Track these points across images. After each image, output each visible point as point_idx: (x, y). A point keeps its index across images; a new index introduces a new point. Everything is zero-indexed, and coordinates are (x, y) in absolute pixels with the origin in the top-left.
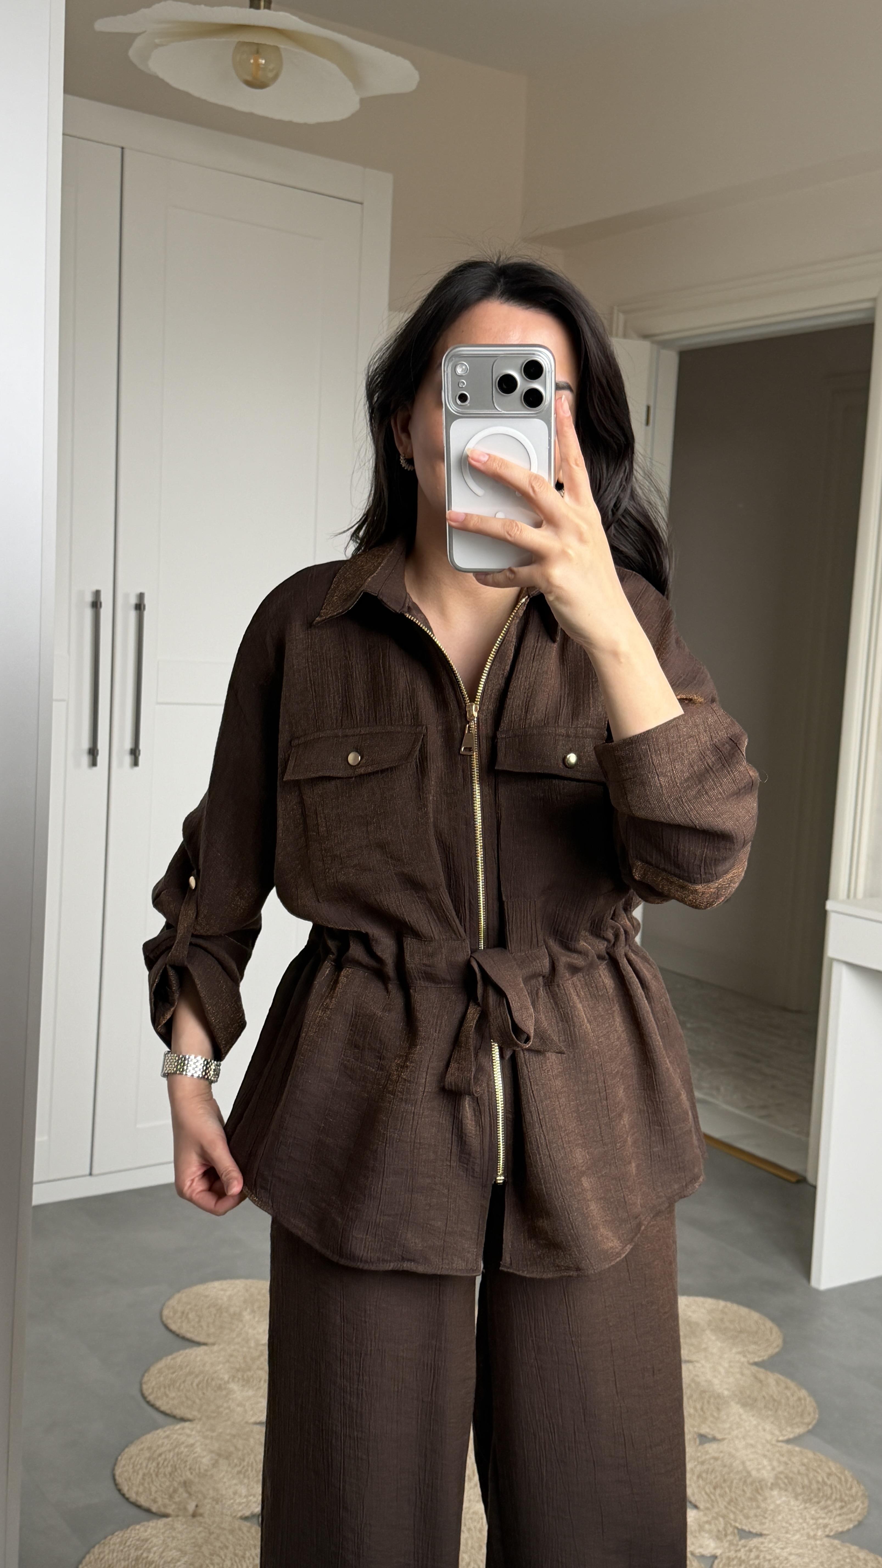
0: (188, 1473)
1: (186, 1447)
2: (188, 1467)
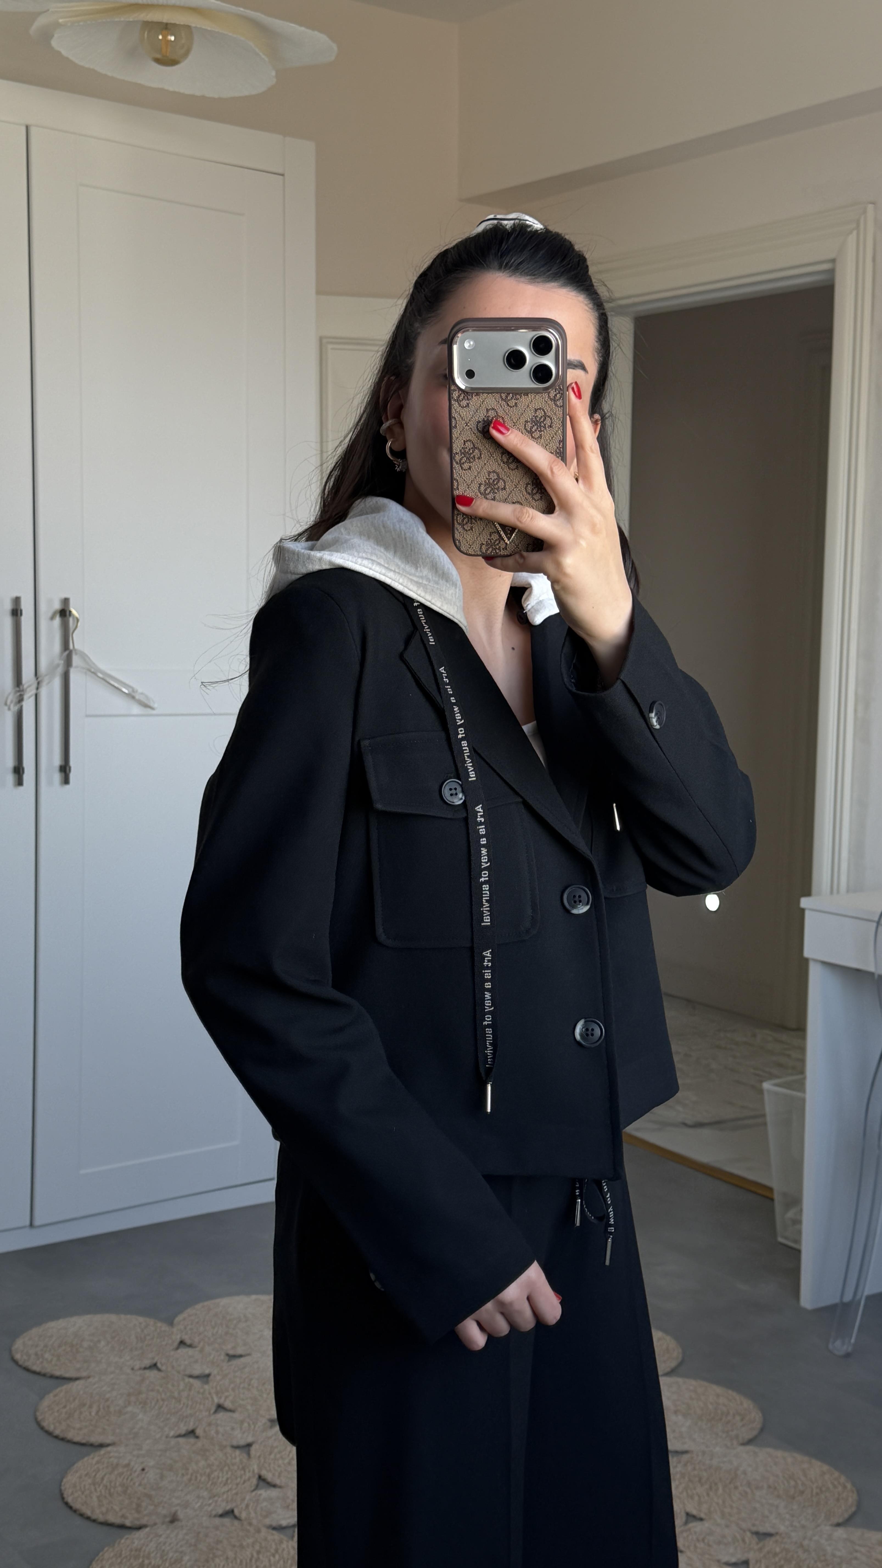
0: (141, 1489)
1: (123, 1467)
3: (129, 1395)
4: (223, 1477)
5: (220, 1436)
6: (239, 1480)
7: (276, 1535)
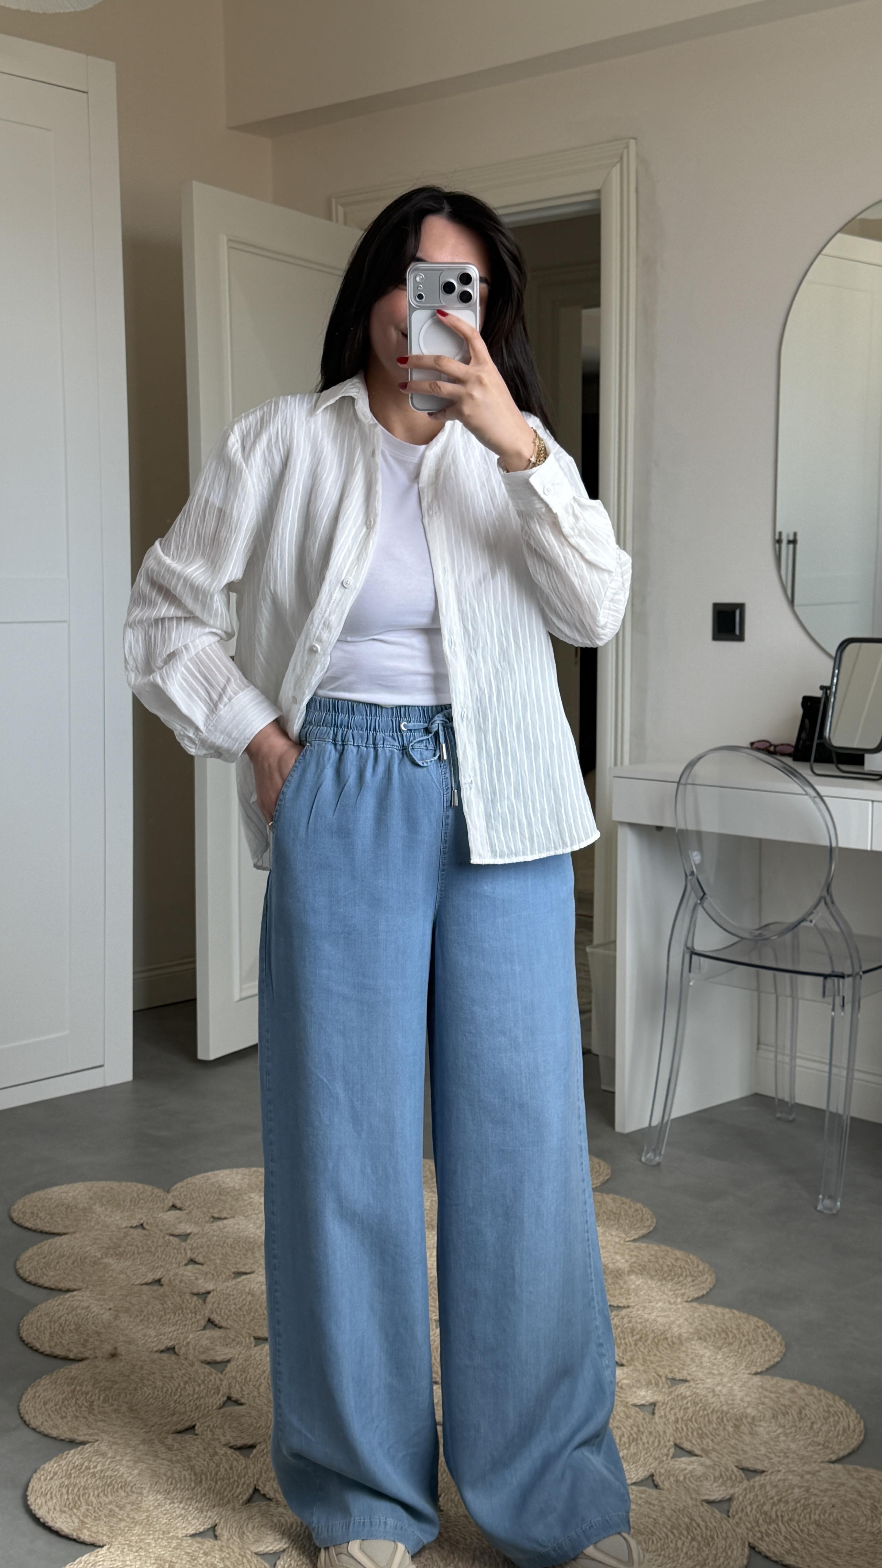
0: (93, 1327)
1: (83, 1309)
2: (91, 1323)
3: (108, 1249)
4: (174, 1318)
5: (183, 1285)
6: (187, 1322)
7: (208, 1369)
